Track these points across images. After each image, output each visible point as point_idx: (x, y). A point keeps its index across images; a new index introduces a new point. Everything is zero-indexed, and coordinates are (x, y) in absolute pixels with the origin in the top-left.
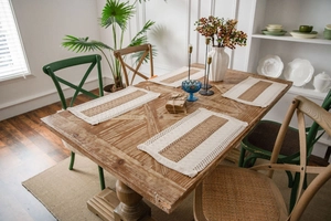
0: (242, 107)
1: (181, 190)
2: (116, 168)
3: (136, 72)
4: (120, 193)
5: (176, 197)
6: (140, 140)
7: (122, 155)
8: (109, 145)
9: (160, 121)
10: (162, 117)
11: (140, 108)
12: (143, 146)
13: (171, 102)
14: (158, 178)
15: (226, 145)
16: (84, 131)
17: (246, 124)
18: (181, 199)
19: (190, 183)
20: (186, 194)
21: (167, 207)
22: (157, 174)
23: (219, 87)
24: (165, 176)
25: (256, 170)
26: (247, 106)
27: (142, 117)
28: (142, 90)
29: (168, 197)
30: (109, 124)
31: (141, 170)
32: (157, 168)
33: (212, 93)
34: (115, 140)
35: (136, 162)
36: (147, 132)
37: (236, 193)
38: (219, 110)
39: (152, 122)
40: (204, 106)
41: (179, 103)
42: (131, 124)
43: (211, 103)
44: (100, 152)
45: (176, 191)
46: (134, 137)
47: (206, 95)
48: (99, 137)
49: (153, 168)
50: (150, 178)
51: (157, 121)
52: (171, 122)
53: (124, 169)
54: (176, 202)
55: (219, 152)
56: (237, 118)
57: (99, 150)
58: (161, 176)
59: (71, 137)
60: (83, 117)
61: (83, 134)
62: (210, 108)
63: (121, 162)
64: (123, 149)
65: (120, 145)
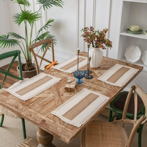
0: (108, 87)
1: (73, 133)
2: (42, 124)
3: (43, 59)
4: (40, 138)
5: (71, 136)
6: (52, 109)
7: (44, 118)
8: (36, 112)
9: (62, 97)
10: (62, 95)
11: (50, 89)
12: (54, 112)
13: (67, 86)
14: (63, 128)
15: (96, 111)
16: (21, 105)
17: (108, 98)
18: (74, 137)
19: (78, 130)
20: (76, 135)
21: (68, 140)
22: (62, 126)
23: (96, 72)
24: (66, 127)
25: (115, 123)
26: (111, 86)
27: (51, 95)
28: (49, 75)
29: (68, 136)
30: (33, 100)
31: (54, 125)
32: (62, 123)
33: (92, 77)
34: (38, 109)
35: (51, 121)
36: (55, 104)
37: (103, 136)
38: (95, 89)
39: (57, 98)
40: (86, 87)
41: (72, 86)
42: (46, 100)
43: (90, 85)
44: (32, 116)
45: (72, 134)
46: (49, 107)
47: (88, 78)
48: (30, 108)
49: (60, 123)
50: (59, 128)
51: (60, 97)
52: (68, 98)
53: (46, 124)
54: (72, 139)
55: (92, 114)
56: (104, 94)
57: (31, 115)
58: (64, 127)
59: (14, 108)
60: (17, 96)
61: (21, 107)
62: (90, 88)
63: (44, 121)
64: (44, 114)
65: (42, 112)
